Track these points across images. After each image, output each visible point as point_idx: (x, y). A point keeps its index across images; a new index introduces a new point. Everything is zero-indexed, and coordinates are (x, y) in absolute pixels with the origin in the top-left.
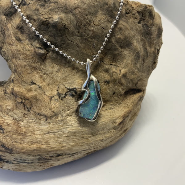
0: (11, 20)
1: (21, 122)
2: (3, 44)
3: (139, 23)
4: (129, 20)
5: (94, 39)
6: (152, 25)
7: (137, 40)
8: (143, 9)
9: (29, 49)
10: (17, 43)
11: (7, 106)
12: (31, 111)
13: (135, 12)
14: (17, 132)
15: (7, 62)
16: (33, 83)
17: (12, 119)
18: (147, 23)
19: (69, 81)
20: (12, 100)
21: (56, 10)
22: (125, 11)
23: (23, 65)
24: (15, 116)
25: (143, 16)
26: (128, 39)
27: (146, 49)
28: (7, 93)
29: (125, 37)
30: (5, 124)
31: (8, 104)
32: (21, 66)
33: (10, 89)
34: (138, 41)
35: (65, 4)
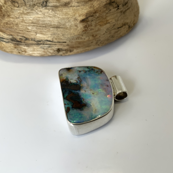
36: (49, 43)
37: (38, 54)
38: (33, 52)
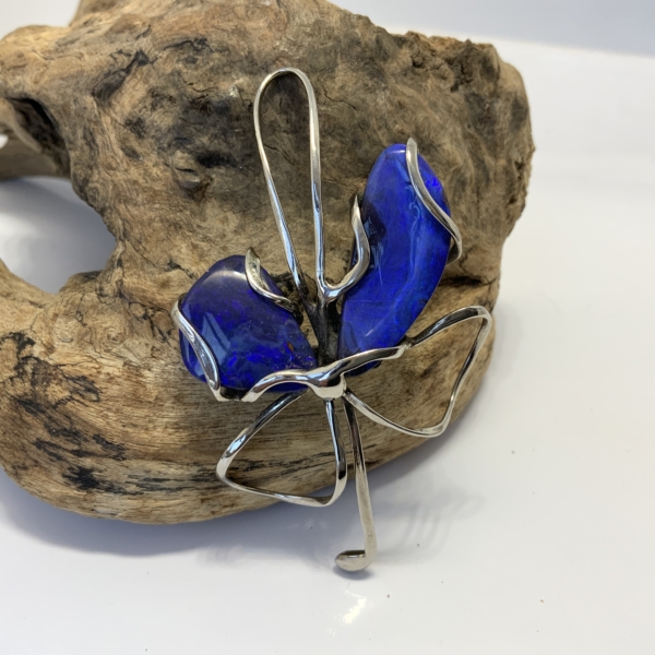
0: (110, 105)
1: (146, 373)
2: (91, 169)
3: (454, 89)
4: (424, 84)
5: (330, 138)
6: (495, 95)
7: (451, 135)
8: (463, 53)
9: (160, 175)
10: (128, 164)
11: (106, 329)
12: (170, 341)
13: (438, 61)
14: (136, 400)
15: (103, 215)
16: (174, 266)
17: (120, 363)
18: (478, 89)
19: (270, 256)
20: (120, 313)
21: (227, 69)
22: (410, 59)
23: (145, 218)
24: (131, 357)
25: (465, 71)
26: (426, 133)
27: (483, 162)
28: (106, 296)
29: (417, 127)
30: (102, 376)
31: (109, 324)
32: (142, 223)
33: (114, 284)
34: (457, 140)
35: (249, 52)
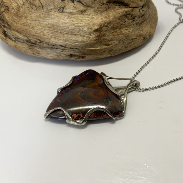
1: (21, 9)
12: (28, 1)
17: (16, 5)
24: (19, 3)
36: (62, 48)
37: (51, 56)
38: (46, 55)
